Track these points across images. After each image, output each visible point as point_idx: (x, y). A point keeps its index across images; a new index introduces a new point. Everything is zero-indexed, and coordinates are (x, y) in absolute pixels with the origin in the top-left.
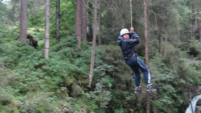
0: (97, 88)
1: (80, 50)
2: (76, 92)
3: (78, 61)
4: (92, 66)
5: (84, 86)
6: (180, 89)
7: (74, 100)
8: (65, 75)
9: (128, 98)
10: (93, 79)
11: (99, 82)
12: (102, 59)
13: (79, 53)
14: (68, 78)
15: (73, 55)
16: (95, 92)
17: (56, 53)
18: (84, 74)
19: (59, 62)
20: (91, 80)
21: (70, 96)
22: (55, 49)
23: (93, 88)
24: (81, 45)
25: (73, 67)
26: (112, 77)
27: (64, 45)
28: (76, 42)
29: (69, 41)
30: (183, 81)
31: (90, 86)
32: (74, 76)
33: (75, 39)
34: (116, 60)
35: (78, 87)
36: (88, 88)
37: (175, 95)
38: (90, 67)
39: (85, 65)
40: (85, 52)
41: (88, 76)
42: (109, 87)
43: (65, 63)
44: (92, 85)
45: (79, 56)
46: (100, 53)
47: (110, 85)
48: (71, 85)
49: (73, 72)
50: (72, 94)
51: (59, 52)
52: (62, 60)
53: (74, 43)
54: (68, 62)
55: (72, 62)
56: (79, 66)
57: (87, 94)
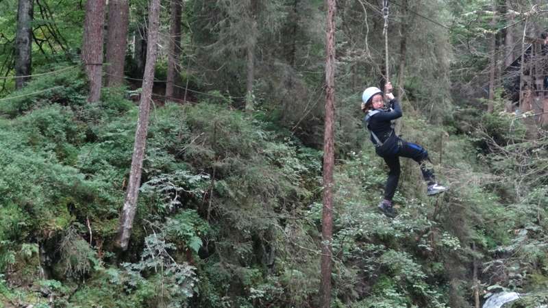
0: (149, 250)
1: (95, 117)
2: (74, 263)
3: (85, 154)
4: (134, 174)
5: (105, 242)
6: (438, 266)
7: (64, 290)
8: (39, 201)
9: (258, 292)
10: (137, 221)
11: (158, 231)
12: (171, 151)
13: (94, 128)
14: (48, 213)
15: (70, 133)
16: (141, 266)
17: (11, 122)
18: (105, 201)
19: (19, 156)
20: (128, 225)
21: (52, 275)
22: (10, 108)
23: (134, 251)
24: (103, 99)
25: (67, 174)
26: (203, 214)
27: (40, 97)
28: (86, 88)
29: (60, 82)
30: (452, 241)
31: (124, 245)
32: (71, 206)
33: (81, 76)
34: (220, 155)
35: (82, 244)
36: (117, 250)
37: (422, 287)
38: (128, 176)
39: (112, 170)
40: (112, 125)
41: (120, 209)
42: (191, 251)
43: (41, 160)
44: (130, 240)
45: (91, 138)
46: (166, 131)
47: (196, 243)
48: (58, 236)
49: (65, 191)
50: (59, 268)
51: (21, 119)
52: (29, 150)
53: (78, 90)
54: (52, 155)
55: (63, 157)
56: (89, 172)
57: (113, 272)
